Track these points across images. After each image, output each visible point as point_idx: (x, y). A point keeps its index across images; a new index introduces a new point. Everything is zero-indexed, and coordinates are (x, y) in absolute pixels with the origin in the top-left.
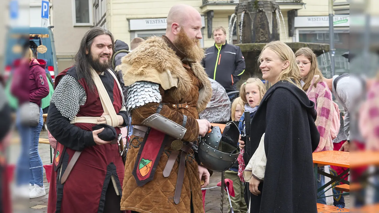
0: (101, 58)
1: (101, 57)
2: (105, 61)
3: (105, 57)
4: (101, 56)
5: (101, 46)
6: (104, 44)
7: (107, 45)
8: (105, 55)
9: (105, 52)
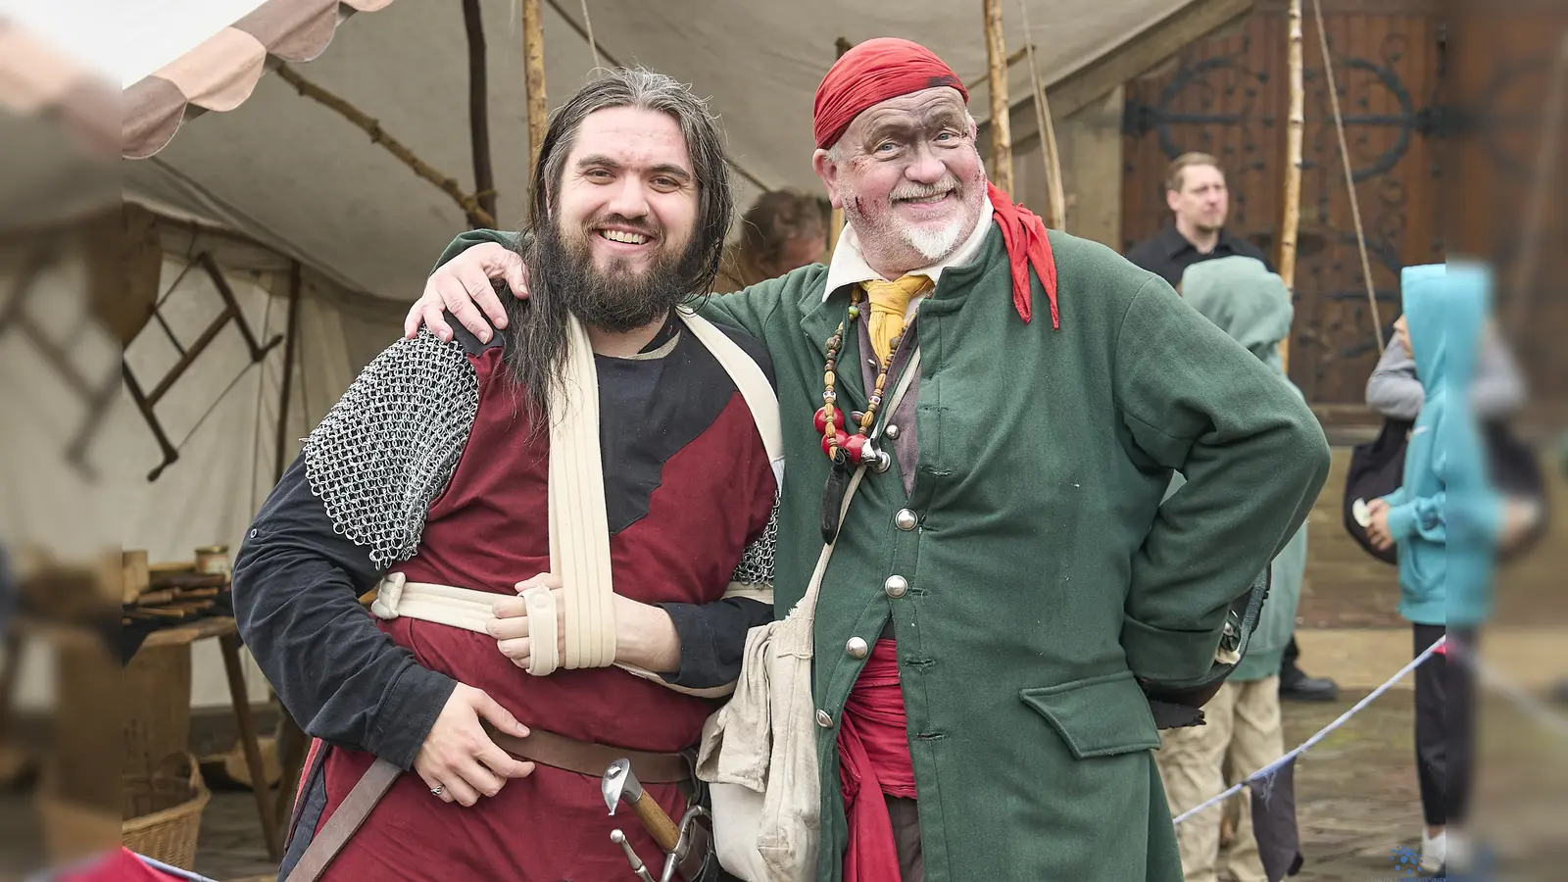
0: (597, 239)
1: (601, 232)
2: (619, 264)
3: (620, 236)
4: (596, 224)
5: (605, 170)
6: (620, 160)
7: (635, 163)
8: (620, 225)
9: (615, 207)
